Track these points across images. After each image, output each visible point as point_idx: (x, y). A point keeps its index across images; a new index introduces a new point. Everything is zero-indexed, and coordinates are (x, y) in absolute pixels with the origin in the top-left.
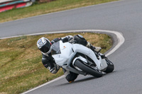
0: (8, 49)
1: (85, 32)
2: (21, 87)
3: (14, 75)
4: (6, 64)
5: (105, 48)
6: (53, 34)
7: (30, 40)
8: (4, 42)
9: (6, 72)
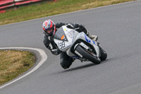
1: (8, 50)
5: (28, 65)
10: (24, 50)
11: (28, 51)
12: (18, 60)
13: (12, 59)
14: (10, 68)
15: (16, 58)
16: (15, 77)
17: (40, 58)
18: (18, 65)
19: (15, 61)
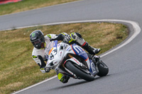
0: (24, 39)
2: (37, 77)
3: (29, 65)
4: (22, 53)
5: (121, 38)
6: (69, 24)
7: (46, 30)
8: (20, 31)
9: (22, 62)
10: (117, 23)
11: (121, 24)
12: (111, 33)
13: (106, 32)
14: (103, 40)
15: (110, 30)
16: (107, 50)
18: (111, 37)
19: (108, 34)
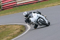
1: (14, 24)
5: (22, 31)
11: (22, 25)
12: (18, 29)
14: (15, 32)
16: (17, 36)
17: (28, 28)
